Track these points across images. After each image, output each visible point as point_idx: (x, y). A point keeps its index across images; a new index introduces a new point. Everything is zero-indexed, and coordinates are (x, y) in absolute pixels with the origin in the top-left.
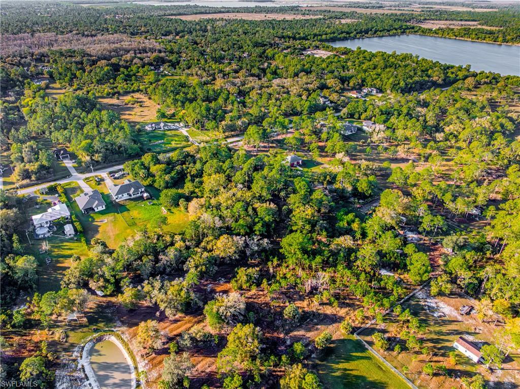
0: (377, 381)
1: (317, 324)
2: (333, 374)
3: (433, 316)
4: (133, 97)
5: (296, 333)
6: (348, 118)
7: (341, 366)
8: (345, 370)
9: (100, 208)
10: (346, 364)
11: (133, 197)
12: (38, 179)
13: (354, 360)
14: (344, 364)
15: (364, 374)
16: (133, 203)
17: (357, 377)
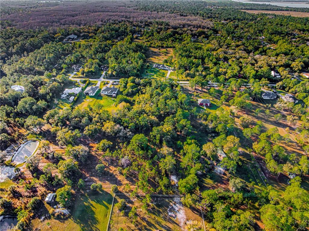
0: (97, 219)
1: (107, 180)
2: (84, 203)
3: (168, 213)
4: (167, 50)
5: (94, 178)
6: (280, 89)
7: (92, 202)
8: (92, 205)
9: (92, 95)
10: (95, 203)
11: (109, 94)
12: (86, 76)
13: (100, 204)
14: (94, 202)
15: (96, 213)
16: (107, 97)
17: (92, 211)
